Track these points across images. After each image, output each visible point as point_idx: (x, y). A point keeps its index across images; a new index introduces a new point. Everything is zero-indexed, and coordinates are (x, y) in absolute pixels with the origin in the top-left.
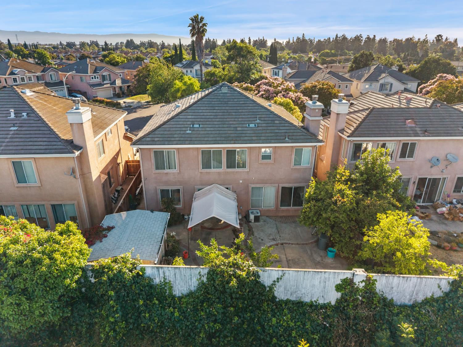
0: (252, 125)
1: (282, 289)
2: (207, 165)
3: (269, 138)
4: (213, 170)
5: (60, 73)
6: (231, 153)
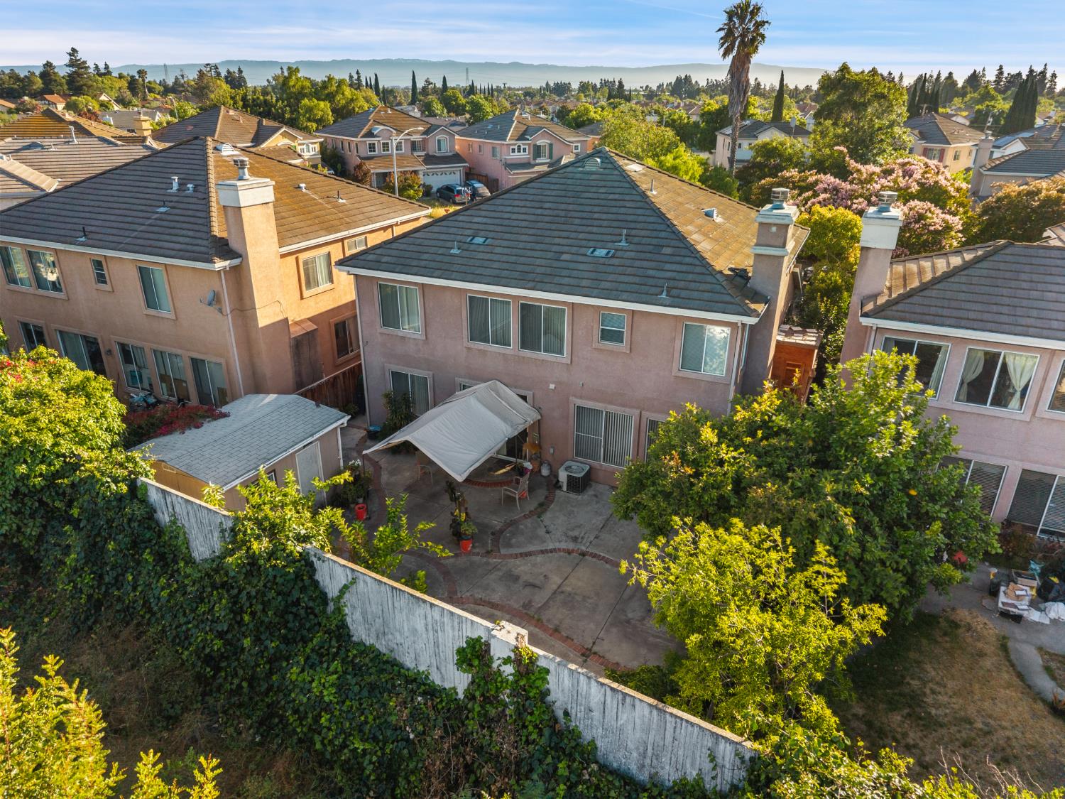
0: (601, 252)
1: (358, 616)
2: (480, 332)
3: (622, 287)
4: (492, 347)
5: (457, 137)
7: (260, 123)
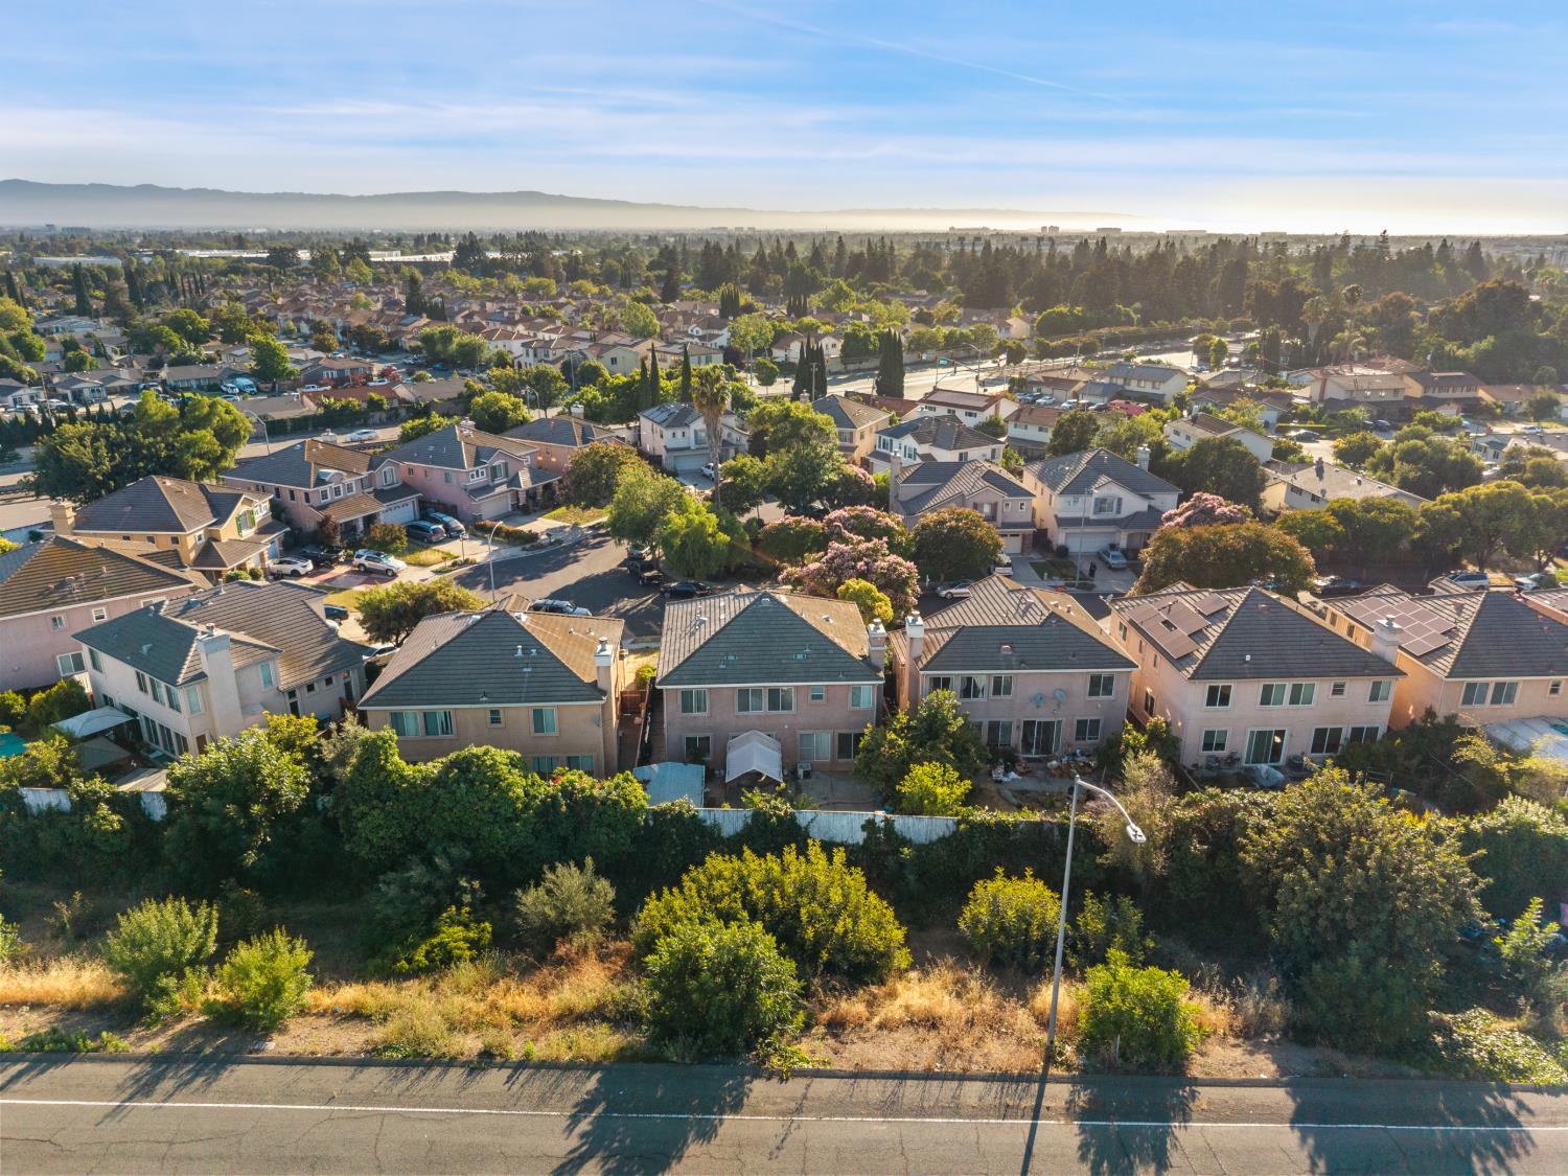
0: (800, 657)
1: (816, 830)
2: (744, 707)
3: (820, 674)
4: (751, 713)
5: (401, 465)
6: (774, 693)
7: (200, 488)
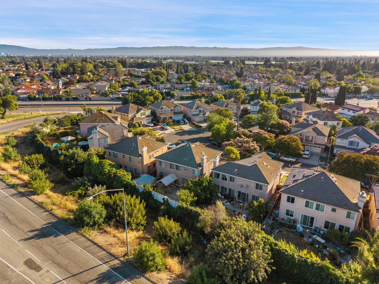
0: (185, 159)
1: (155, 196)
3: (186, 164)
4: (173, 169)
5: (182, 107)
6: (177, 166)
7: (138, 107)
